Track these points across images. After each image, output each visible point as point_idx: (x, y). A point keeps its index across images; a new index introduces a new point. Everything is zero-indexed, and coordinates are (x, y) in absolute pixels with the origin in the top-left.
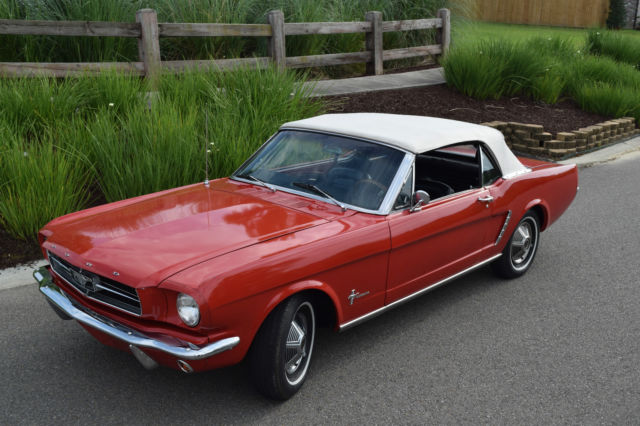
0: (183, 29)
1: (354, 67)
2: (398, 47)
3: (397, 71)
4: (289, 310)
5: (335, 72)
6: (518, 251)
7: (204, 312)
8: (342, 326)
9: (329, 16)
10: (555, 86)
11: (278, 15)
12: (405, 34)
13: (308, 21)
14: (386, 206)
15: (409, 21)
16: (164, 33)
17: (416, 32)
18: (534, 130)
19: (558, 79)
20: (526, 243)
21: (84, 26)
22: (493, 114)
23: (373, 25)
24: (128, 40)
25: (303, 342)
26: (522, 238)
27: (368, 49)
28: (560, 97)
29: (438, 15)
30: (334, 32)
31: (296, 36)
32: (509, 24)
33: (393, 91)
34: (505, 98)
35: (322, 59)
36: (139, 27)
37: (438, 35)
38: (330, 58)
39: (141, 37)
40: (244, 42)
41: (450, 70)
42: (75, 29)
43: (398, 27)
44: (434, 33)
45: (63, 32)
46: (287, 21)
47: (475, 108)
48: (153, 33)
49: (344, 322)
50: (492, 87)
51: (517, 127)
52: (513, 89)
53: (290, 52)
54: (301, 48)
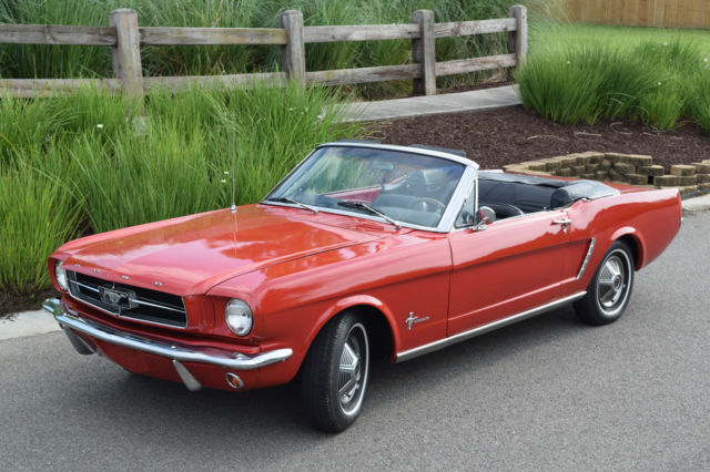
0: (170, 35)
1: (397, 85)
2: (456, 58)
3: (462, 90)
5: (369, 92)
6: (607, 291)
7: (256, 317)
8: (399, 355)
9: (362, 16)
10: (671, 105)
11: (295, 16)
12: (466, 41)
13: (335, 24)
14: (447, 221)
15: (471, 23)
16: (145, 40)
17: (480, 37)
18: (640, 162)
19: (674, 97)
20: (616, 282)
21: (43, 31)
22: (585, 143)
23: (422, 28)
24: (97, 49)
25: (357, 367)
26: (610, 276)
27: (415, 61)
28: (678, 121)
29: (510, 14)
30: (369, 38)
31: (319, 44)
32: (618, 27)
33: (451, 115)
34: (604, 121)
35: (353, 75)
36: (114, 32)
37: (511, 41)
38: (364, 73)
39: (116, 46)
40: (250, 51)
41: (528, 87)
42: (32, 35)
43: (456, 31)
44: (506, 39)
45: (16, 39)
46: (306, 24)
47: (561, 136)
48: (133, 40)
49: (401, 351)
50: (585, 107)
51: (618, 159)
52: (613, 109)
53: (310, 66)
54: (325, 59)
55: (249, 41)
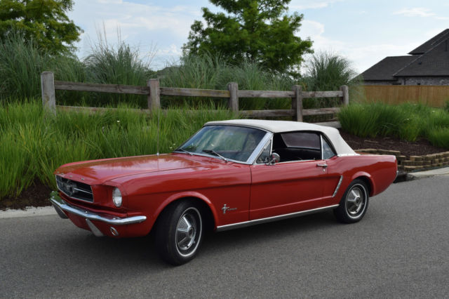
0: (175, 91)
6: (352, 206)
8: (218, 227)
10: (414, 131)
13: (254, 90)
14: (252, 159)
15: (321, 92)
16: (163, 93)
18: (394, 154)
19: (416, 126)
20: (357, 201)
21: (116, 87)
23: (296, 93)
25: (190, 231)
26: (354, 197)
27: (293, 108)
28: (418, 137)
29: (340, 89)
30: (270, 97)
34: (380, 136)
35: (262, 113)
36: (148, 89)
37: (341, 101)
38: (268, 112)
39: (149, 95)
42: (111, 89)
43: (313, 96)
45: (103, 90)
46: (240, 89)
48: (157, 93)
49: (220, 225)
50: (371, 129)
52: (385, 131)
53: (241, 108)
55: (211, 95)
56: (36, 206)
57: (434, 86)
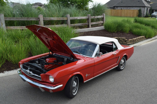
0: (48, 19)
1: (85, 26)
2: (94, 22)
3: (95, 27)
4: (73, 79)
5: (81, 27)
6: (121, 65)
7: (55, 79)
9: (79, 15)
10: (128, 30)
11: (69, 15)
12: (96, 19)
13: (75, 17)
14: (93, 56)
15: (96, 16)
16: (44, 20)
17: (98, 19)
18: (124, 39)
19: (128, 28)
20: (123, 63)
21: (27, 18)
22: (115, 36)
23: (89, 17)
24: (37, 21)
25: (76, 85)
27: (88, 22)
28: (129, 32)
29: (103, 15)
30: (80, 19)
31: (72, 20)
32: (117, 17)
33: (93, 31)
35: (78, 25)
36: (39, 18)
38: (80, 24)
39: (39, 20)
40: (61, 21)
41: (105, 26)
42: (25, 19)
43: (94, 18)
44: (102, 19)
45: (23, 20)
46: (70, 17)
47: (111, 34)
48: (42, 20)
49: (85, 81)
50: (115, 30)
51: (120, 38)
52: (119, 30)
53: (71, 23)
54: (73, 22)
56: (8, 71)
57: (126, 10)
